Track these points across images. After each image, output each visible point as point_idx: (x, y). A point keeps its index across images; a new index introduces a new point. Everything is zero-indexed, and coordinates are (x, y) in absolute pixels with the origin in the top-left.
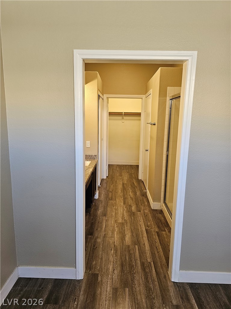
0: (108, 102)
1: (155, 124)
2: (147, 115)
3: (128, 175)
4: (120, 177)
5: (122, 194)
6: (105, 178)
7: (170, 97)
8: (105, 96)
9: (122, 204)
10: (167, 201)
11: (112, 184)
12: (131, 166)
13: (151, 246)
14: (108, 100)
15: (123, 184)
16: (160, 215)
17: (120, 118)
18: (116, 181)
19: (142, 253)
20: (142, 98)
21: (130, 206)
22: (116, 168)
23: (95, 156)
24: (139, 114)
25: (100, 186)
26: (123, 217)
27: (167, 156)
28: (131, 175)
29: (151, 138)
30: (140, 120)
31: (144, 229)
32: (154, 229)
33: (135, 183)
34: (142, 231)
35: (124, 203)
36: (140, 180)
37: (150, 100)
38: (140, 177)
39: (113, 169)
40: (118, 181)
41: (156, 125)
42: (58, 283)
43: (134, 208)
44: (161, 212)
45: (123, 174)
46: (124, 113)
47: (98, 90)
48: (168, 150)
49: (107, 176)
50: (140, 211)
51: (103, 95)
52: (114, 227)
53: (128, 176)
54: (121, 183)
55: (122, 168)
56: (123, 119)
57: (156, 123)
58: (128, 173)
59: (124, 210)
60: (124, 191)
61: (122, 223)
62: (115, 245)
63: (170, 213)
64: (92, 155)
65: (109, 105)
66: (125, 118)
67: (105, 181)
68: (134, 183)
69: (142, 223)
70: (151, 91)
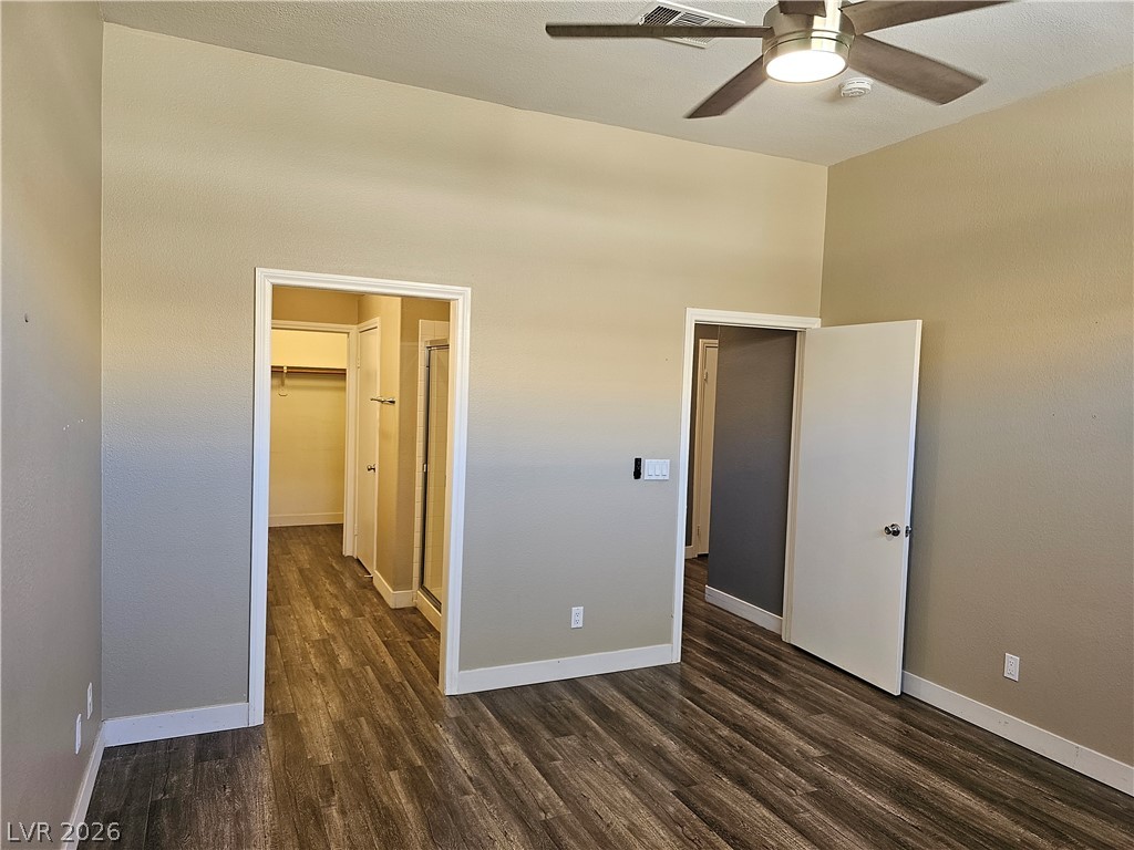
1: (393, 402)
2: (366, 377)
3: (308, 549)
4: (287, 556)
5: (305, 590)
7: (426, 341)
9: (312, 609)
10: (427, 585)
12: (313, 529)
13: (399, 662)
15: (301, 571)
16: (413, 617)
19: (381, 673)
20: (348, 333)
21: (335, 610)
24: (340, 374)
26: (322, 630)
27: (426, 474)
28: (316, 548)
29: (384, 435)
30: (343, 389)
31: (378, 641)
32: (403, 638)
33: (335, 565)
34: (375, 646)
35: (317, 607)
36: (348, 556)
37: (374, 339)
38: (349, 551)
41: (397, 404)
42: (209, 745)
43: (345, 612)
44: (415, 610)
46: (288, 367)
48: (426, 461)
50: (362, 615)
52: (304, 649)
53: (310, 552)
55: (286, 535)
56: (283, 384)
57: (397, 400)
58: (306, 546)
59: (319, 619)
60: (307, 585)
61: (324, 640)
62: (317, 674)
63: (438, 605)
66: (287, 382)
68: (332, 566)
69: (371, 632)
70: (376, 321)
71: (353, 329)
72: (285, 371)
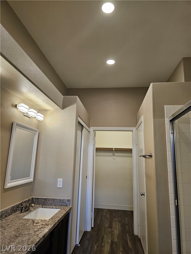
0: (95, 136)
1: (151, 156)
3: (120, 225)
4: (110, 230)
6: (89, 229)
7: (169, 117)
8: (92, 129)
11: (96, 243)
12: (125, 212)
14: (95, 133)
15: (112, 243)
17: (111, 154)
18: (103, 237)
20: (132, 131)
22: (107, 214)
23: (68, 201)
24: (130, 151)
25: (79, 245)
27: (177, 208)
28: (123, 226)
30: (132, 157)
36: (136, 235)
38: (136, 232)
39: (102, 216)
40: (105, 236)
41: (153, 157)
45: (114, 224)
46: (115, 149)
47: (78, 116)
48: (177, 198)
49: (93, 226)
51: (89, 128)
54: (110, 241)
55: (114, 214)
56: (114, 155)
57: (153, 155)
58: (119, 223)
64: (63, 200)
65: (97, 138)
66: (116, 154)
67: (88, 236)
68: (127, 242)
70: (142, 119)
71: (134, 129)
72: (114, 150)
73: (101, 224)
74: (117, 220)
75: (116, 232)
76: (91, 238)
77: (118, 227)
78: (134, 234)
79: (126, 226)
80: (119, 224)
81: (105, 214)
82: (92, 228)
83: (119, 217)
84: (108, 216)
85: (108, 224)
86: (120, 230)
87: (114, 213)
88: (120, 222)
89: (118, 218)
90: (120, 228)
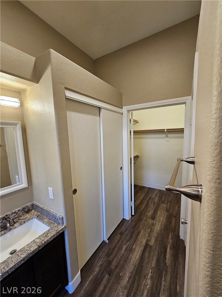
4: (151, 221)
8: (125, 110)
11: (127, 241)
14: (131, 114)
17: (164, 136)
18: (139, 233)
22: (156, 196)
23: (60, 219)
25: (107, 242)
33: (168, 249)
39: (150, 198)
40: (142, 232)
45: (159, 212)
46: (167, 129)
51: (121, 108)
53: (164, 221)
54: (144, 242)
56: (167, 136)
58: (166, 213)
64: (56, 216)
68: (166, 251)
71: (188, 99)
72: (165, 131)
73: (145, 210)
74: (165, 206)
75: (158, 227)
76: (126, 231)
77: (162, 219)
78: (180, 236)
79: (173, 218)
80: (164, 214)
81: (154, 197)
82: (132, 215)
83: (169, 203)
84: (156, 200)
85: (153, 212)
86: (163, 224)
87: (164, 196)
88: (167, 211)
89: (167, 204)
90: (165, 221)
